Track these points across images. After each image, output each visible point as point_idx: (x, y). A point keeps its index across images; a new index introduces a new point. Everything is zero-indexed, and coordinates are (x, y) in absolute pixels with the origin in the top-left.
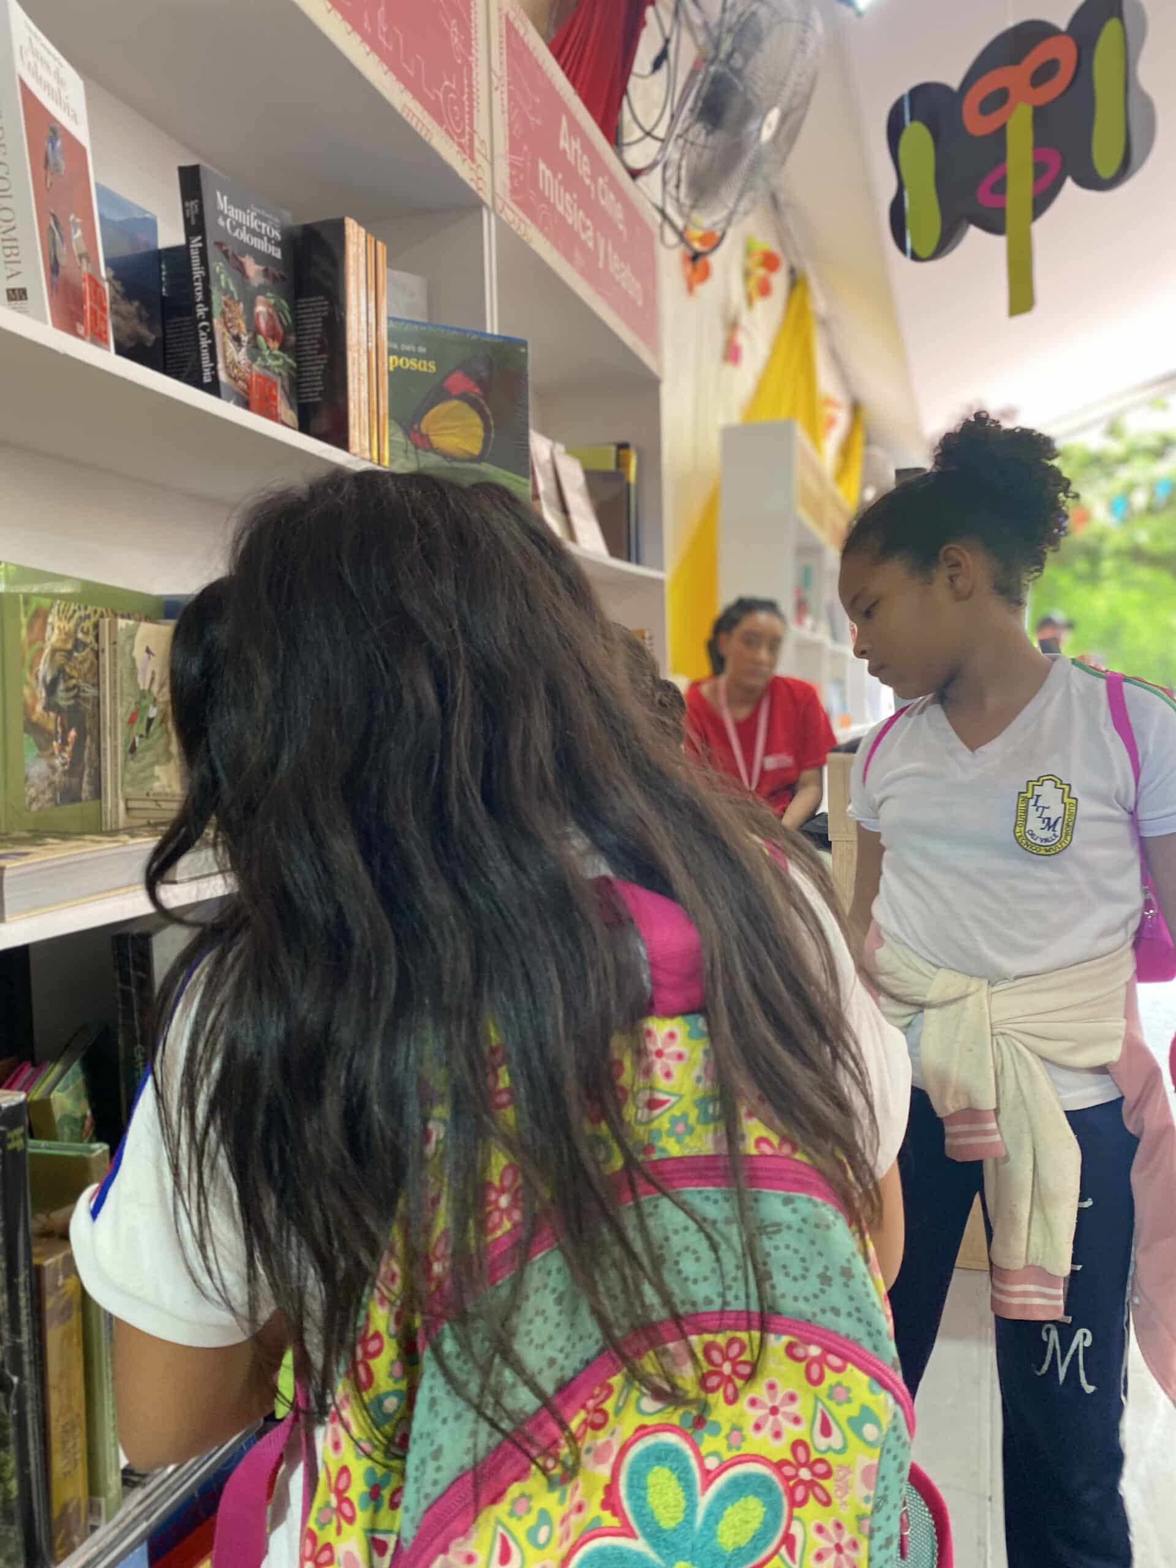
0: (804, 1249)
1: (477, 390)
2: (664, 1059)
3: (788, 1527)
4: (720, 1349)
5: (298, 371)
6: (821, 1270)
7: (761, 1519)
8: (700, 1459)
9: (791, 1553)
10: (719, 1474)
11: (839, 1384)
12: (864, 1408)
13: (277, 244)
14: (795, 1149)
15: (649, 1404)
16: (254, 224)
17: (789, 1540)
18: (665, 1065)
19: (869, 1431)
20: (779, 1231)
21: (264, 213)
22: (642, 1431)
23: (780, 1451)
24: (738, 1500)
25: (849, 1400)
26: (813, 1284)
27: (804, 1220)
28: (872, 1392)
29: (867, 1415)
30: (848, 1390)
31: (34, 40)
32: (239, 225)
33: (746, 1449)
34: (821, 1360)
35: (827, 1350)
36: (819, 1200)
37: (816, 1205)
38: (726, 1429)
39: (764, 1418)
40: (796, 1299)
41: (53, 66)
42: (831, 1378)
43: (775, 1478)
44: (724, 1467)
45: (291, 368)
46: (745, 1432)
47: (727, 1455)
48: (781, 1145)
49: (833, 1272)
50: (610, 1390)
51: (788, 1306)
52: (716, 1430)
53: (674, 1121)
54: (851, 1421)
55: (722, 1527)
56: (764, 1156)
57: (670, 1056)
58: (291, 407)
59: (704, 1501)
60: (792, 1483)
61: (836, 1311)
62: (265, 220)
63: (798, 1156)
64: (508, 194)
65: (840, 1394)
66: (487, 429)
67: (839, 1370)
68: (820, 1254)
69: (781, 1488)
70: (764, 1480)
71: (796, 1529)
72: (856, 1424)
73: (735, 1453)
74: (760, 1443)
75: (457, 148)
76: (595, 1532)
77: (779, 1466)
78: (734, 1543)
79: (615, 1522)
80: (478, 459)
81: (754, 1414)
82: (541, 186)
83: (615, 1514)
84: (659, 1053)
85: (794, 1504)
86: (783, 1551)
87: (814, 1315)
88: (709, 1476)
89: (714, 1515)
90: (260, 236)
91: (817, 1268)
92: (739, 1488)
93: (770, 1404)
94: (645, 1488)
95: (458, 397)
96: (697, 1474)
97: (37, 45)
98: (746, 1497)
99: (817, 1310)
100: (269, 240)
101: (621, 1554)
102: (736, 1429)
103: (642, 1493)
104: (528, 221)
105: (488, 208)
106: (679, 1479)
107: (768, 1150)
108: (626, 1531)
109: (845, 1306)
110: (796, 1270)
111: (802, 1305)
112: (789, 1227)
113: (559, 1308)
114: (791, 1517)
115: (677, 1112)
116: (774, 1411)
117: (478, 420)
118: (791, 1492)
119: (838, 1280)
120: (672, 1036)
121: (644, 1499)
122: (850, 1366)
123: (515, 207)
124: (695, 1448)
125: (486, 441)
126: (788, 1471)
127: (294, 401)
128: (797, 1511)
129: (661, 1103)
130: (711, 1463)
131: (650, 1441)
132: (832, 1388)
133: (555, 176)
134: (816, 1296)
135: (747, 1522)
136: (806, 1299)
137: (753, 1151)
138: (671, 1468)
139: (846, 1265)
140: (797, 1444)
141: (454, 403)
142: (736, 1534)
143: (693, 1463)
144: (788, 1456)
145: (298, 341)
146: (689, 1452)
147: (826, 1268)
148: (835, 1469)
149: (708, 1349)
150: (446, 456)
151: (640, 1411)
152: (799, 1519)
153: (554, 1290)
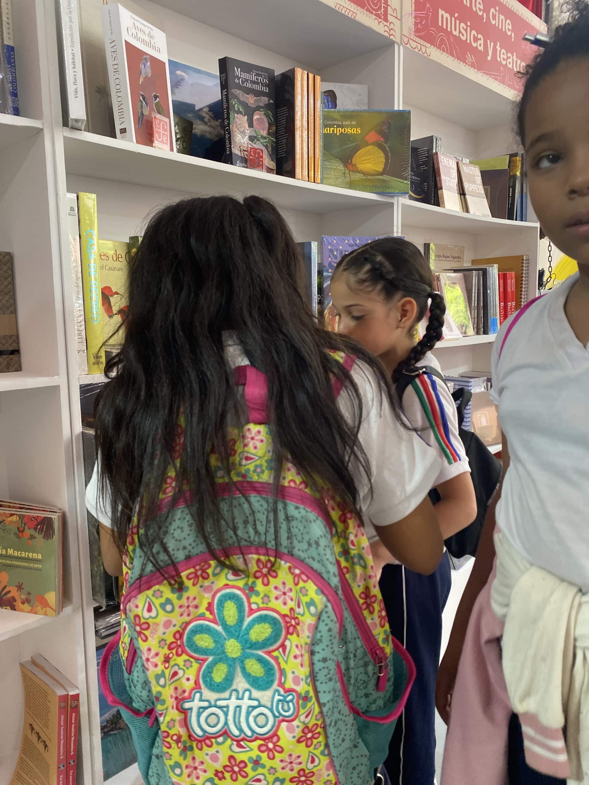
0: (302, 528)
1: (382, 139)
2: (254, 441)
3: (284, 641)
4: (263, 563)
5: (276, 143)
6: (307, 539)
7: (270, 633)
8: (250, 604)
9: (284, 651)
10: (256, 612)
11: (304, 587)
12: (312, 600)
13: (266, 85)
14: (306, 487)
15: (231, 576)
16: (254, 78)
17: (283, 646)
18: (254, 444)
19: (312, 609)
20: (293, 520)
21: (260, 73)
22: (227, 586)
23: (285, 610)
24: (261, 623)
25: (306, 595)
26: (305, 546)
27: (302, 517)
28: (317, 593)
29: (312, 603)
30: (307, 591)
31: (136, 22)
32: (247, 80)
33: (270, 605)
34: (299, 576)
35: (302, 573)
36: (309, 510)
37: (307, 512)
38: (262, 595)
39: (280, 595)
40: (299, 550)
41: (147, 30)
42: (301, 584)
43: (281, 621)
44: (259, 609)
45: (274, 142)
46: (270, 599)
47: (261, 605)
48: (301, 483)
49: (312, 542)
50: (210, 566)
51: (296, 552)
52: (257, 594)
53: (256, 466)
54: (306, 603)
55: (252, 631)
56: (290, 487)
57: (257, 440)
58: (272, 160)
59: (248, 620)
60: (288, 625)
61: (313, 559)
62: (260, 75)
63: (307, 490)
64: (413, 33)
65: (303, 591)
66: (387, 158)
67: (305, 582)
68: (308, 533)
69: (283, 625)
70: (274, 619)
71: (287, 643)
72: (308, 605)
73: (265, 605)
74: (277, 605)
75: (374, 17)
76: (202, 617)
77: (284, 616)
78: (256, 639)
79: (211, 617)
80: (382, 174)
81: (275, 593)
82: (440, 24)
83: (211, 613)
84: (253, 438)
85: (288, 633)
86: (281, 650)
87: (305, 558)
88: (252, 611)
89: (251, 626)
90: (258, 83)
91: (306, 538)
92: (262, 619)
93: (283, 591)
94: (223, 607)
95: (371, 144)
96: (247, 609)
97: (137, 24)
98: (265, 623)
99: (306, 556)
100: (262, 85)
101: (210, 629)
102: (266, 596)
103: (221, 609)
104: (428, 45)
105: (397, 43)
106: (237, 608)
107: (292, 484)
108: (214, 621)
109: (317, 558)
110: (299, 538)
111: (301, 553)
112: (297, 519)
113: (189, 528)
114: (286, 638)
115: (258, 463)
116: (284, 594)
117: (382, 154)
118: (288, 628)
119: (314, 546)
120: (259, 432)
121: (222, 611)
122: (310, 581)
123: (418, 40)
124: (248, 599)
125: (386, 165)
126: (288, 619)
127: (274, 157)
128: (289, 636)
129: (251, 459)
130: (254, 607)
131: (228, 591)
132: (301, 588)
133: (452, 15)
134: (306, 551)
135: (263, 633)
136: (303, 551)
137: (286, 484)
138: (234, 603)
139: (317, 540)
140: (292, 609)
141: (370, 147)
142: (257, 636)
143: (246, 604)
144: (288, 613)
145: (276, 129)
146: (245, 600)
147: (310, 539)
148: (300, 622)
149: (258, 561)
150: (364, 173)
151: (227, 579)
152: (289, 640)
153: (188, 521)
